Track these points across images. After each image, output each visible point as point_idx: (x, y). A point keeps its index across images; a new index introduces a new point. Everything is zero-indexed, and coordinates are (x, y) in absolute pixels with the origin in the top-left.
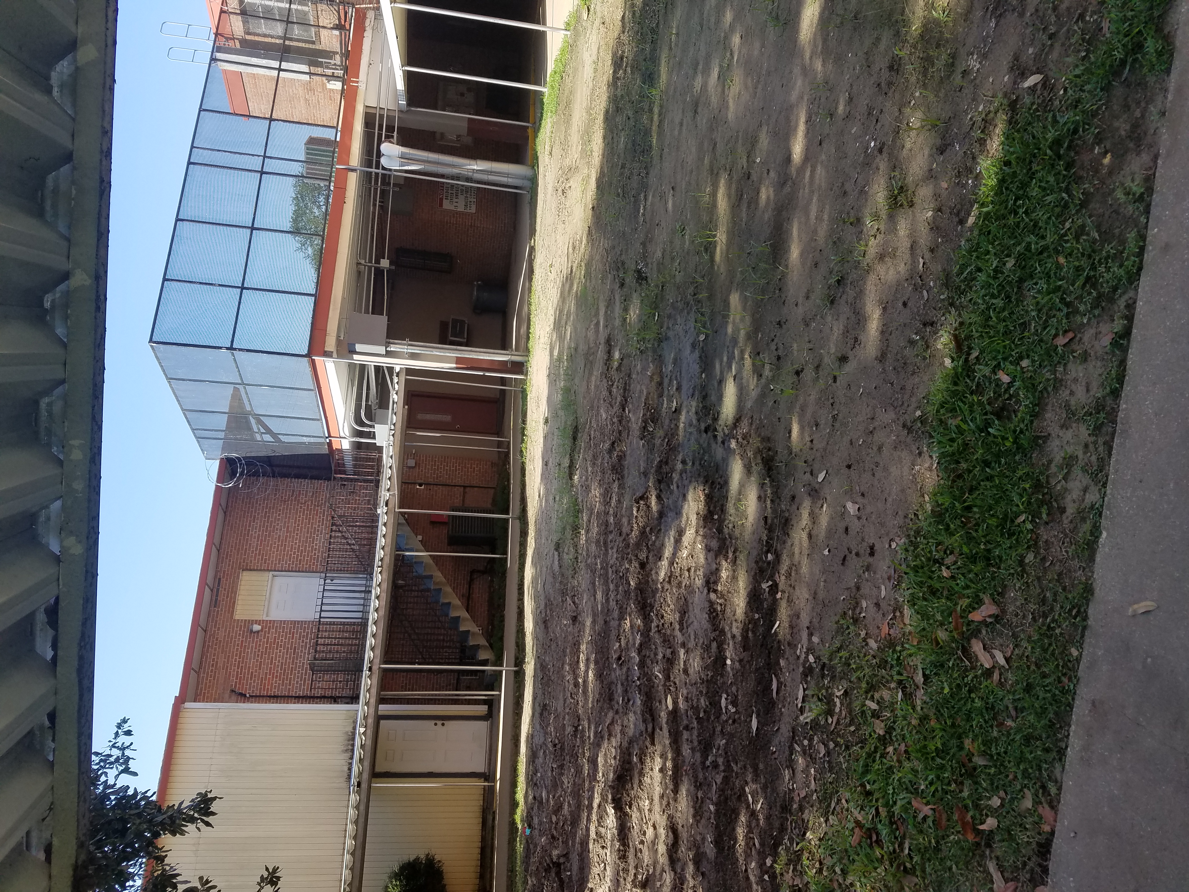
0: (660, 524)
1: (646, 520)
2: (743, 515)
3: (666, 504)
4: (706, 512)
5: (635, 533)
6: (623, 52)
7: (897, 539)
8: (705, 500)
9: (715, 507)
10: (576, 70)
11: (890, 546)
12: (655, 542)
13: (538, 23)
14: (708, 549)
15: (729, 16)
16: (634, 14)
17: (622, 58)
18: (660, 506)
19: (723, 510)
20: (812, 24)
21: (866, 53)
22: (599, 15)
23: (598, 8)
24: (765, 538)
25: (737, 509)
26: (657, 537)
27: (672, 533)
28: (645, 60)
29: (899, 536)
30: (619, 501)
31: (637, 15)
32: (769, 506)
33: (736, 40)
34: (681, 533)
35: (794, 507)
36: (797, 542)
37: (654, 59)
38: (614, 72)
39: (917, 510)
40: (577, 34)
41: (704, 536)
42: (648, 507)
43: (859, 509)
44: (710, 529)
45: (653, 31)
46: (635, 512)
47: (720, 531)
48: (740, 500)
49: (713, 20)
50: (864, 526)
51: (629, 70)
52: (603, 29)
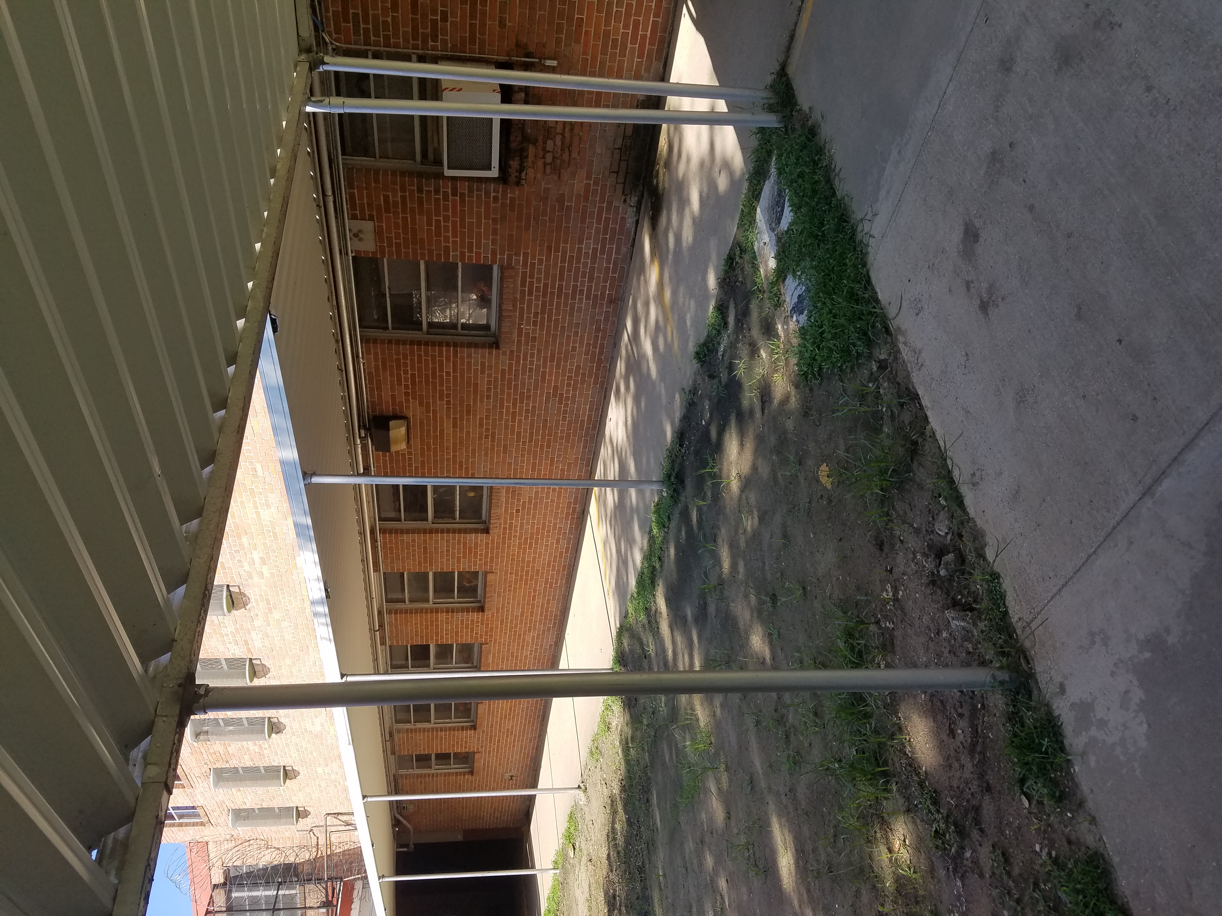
6: (615, 890)
10: (570, 908)
13: (527, 867)
15: (709, 861)
16: (618, 853)
17: (614, 897)
20: (790, 873)
21: (852, 906)
22: (585, 852)
23: (583, 846)
28: (638, 899)
31: (622, 855)
33: (722, 884)
37: (646, 899)
38: (609, 911)
40: (565, 872)
45: (641, 870)
49: (695, 861)
51: (623, 909)
52: (591, 867)
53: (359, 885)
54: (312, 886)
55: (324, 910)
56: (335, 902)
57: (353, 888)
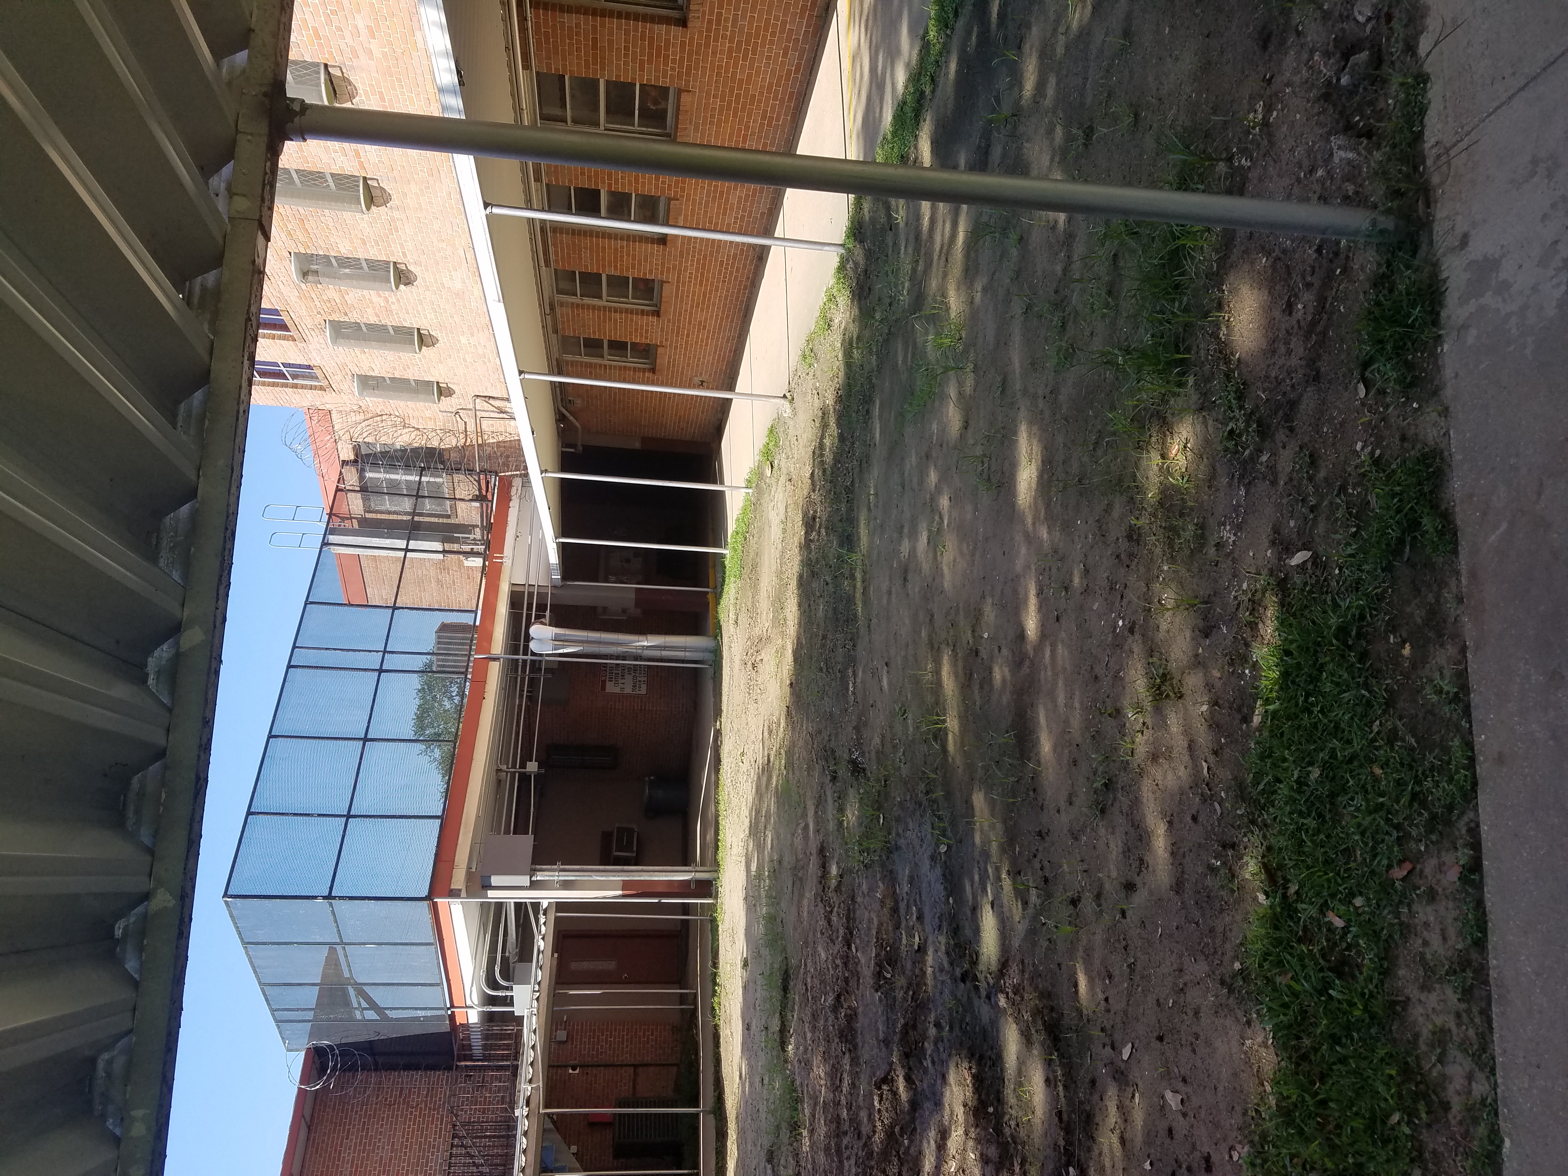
0: (913, 1120)
1: (893, 1114)
2: (1027, 1107)
3: (919, 1089)
4: (975, 1103)
5: (878, 1137)
6: (815, 512)
7: (1239, 1147)
8: (974, 1085)
9: (988, 1095)
10: (761, 530)
11: (1231, 1157)
12: (909, 1148)
13: (714, 482)
14: (984, 1160)
15: (933, 477)
16: (824, 471)
17: (814, 518)
18: (911, 1093)
19: (999, 1100)
20: (1030, 488)
21: (1098, 521)
22: (784, 471)
23: (783, 464)
24: (1062, 1143)
25: (1019, 1098)
26: (911, 1141)
27: (932, 1134)
28: (841, 521)
29: (1240, 1142)
30: (853, 1085)
31: (828, 473)
32: (1062, 1094)
33: (944, 502)
34: (944, 1135)
35: (1096, 1097)
36: (1106, 1150)
37: (851, 520)
38: (806, 533)
39: (1258, 1105)
40: (759, 491)
41: (978, 1141)
42: (895, 1093)
43: (1182, 1100)
44: (985, 1129)
45: (849, 490)
46: (876, 1103)
47: (998, 1131)
48: (1021, 1084)
49: (915, 480)
50: (1192, 1126)
51: (823, 531)
52: (789, 487)
53: (517, 483)
54: (462, 477)
55: (477, 504)
56: (490, 497)
57: (510, 485)
